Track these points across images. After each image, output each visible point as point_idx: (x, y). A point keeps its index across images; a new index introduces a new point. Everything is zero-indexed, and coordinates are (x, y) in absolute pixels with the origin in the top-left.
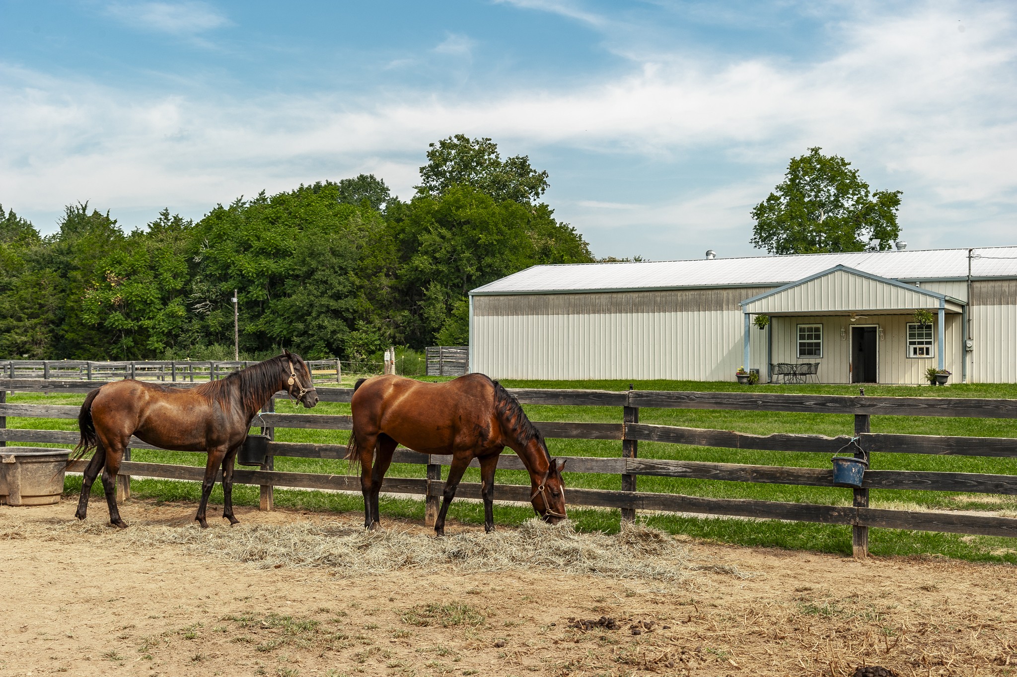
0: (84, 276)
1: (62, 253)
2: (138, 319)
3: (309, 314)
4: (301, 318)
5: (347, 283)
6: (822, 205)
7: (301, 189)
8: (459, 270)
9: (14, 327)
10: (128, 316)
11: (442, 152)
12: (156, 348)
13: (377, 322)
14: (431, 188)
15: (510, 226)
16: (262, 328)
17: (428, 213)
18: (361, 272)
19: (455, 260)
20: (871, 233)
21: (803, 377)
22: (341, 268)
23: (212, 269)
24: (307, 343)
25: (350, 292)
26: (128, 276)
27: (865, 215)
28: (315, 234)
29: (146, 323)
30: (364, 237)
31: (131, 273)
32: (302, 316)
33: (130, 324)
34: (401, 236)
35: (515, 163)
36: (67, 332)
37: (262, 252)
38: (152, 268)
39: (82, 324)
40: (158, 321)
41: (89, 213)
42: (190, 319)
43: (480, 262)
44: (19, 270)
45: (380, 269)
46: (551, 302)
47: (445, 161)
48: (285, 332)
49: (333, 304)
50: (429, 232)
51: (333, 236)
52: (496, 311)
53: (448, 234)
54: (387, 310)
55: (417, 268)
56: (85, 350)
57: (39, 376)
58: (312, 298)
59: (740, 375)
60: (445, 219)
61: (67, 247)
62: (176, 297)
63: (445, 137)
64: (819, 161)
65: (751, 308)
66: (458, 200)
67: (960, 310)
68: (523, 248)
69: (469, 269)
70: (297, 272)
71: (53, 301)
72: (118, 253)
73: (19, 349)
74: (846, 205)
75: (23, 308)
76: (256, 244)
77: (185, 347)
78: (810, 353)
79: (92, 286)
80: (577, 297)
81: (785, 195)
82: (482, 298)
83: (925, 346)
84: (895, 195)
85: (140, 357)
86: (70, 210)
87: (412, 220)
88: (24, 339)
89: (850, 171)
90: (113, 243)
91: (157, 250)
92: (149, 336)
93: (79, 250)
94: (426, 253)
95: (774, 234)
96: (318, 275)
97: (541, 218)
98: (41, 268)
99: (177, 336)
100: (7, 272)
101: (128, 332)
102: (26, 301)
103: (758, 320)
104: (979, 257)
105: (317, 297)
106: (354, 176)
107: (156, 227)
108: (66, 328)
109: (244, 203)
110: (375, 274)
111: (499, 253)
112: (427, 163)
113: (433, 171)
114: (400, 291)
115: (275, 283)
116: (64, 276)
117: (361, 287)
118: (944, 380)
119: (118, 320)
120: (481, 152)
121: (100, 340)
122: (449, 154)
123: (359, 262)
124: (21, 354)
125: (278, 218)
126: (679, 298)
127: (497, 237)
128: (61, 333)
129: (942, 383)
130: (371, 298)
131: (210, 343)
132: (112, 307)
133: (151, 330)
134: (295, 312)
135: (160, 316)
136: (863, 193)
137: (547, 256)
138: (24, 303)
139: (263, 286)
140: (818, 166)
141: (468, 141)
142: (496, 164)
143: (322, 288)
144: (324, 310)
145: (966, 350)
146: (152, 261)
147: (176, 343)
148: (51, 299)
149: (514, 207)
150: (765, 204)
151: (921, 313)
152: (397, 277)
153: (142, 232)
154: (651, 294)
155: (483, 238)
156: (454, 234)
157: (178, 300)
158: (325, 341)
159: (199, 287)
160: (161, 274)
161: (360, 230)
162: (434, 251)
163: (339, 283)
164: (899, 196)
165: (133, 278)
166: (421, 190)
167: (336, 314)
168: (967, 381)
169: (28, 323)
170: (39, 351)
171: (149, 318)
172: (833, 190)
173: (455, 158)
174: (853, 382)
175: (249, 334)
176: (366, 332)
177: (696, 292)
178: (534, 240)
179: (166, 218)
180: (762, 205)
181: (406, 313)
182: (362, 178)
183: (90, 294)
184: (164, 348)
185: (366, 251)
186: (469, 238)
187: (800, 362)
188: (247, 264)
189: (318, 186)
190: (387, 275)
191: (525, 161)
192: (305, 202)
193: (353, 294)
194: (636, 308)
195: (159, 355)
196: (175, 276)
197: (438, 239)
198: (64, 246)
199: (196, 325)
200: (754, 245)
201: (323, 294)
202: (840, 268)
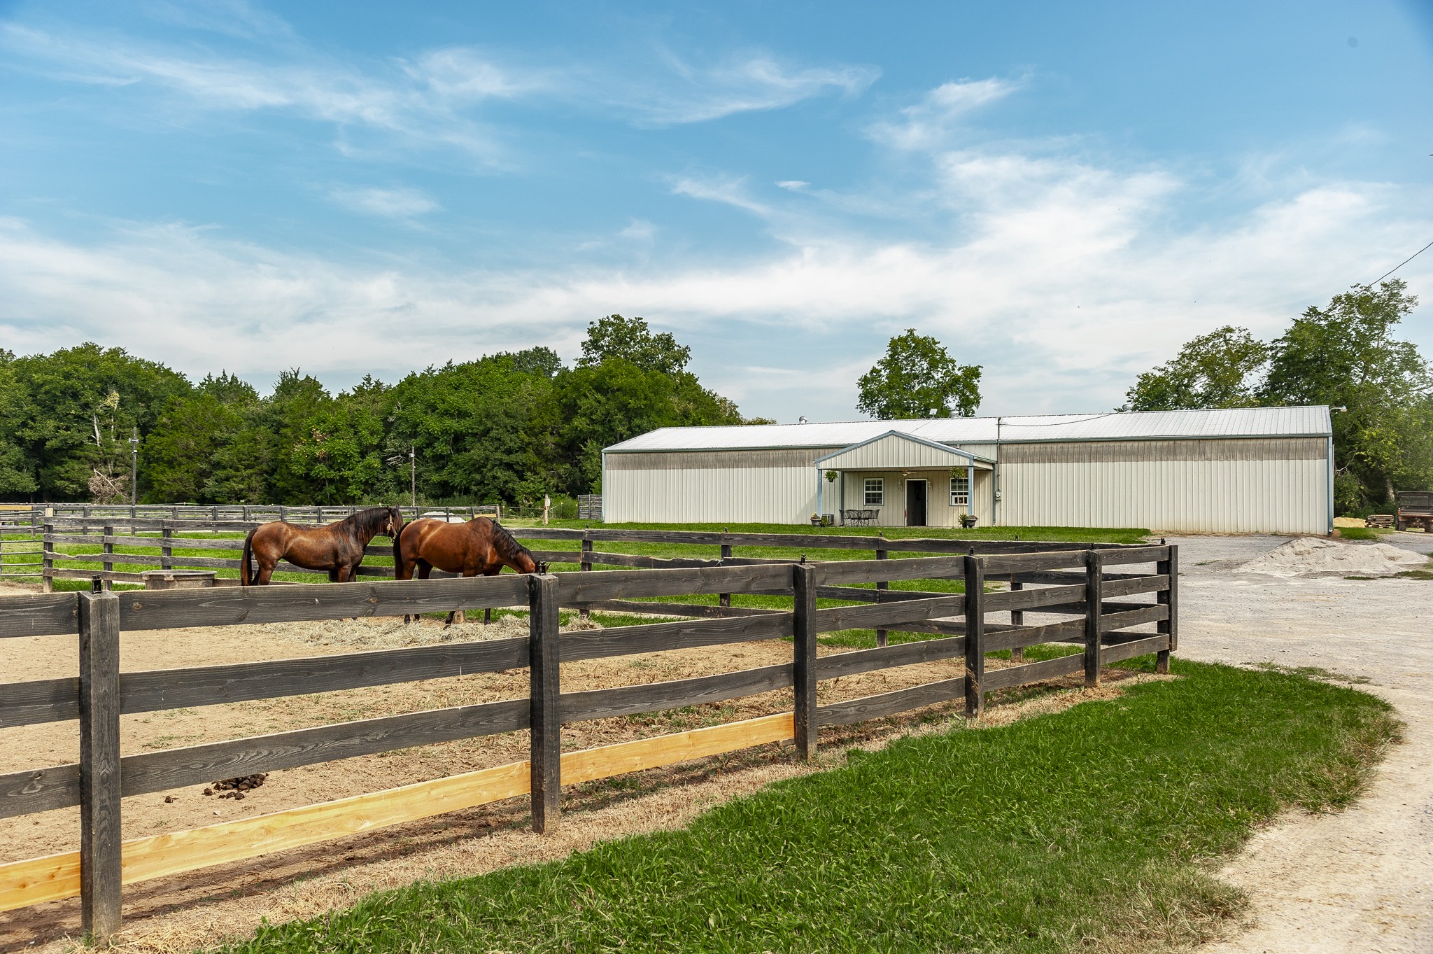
0: (294, 432)
1: (275, 413)
2: (340, 470)
3: (485, 466)
4: (478, 470)
5: (517, 440)
6: (916, 377)
7: (484, 359)
8: (613, 430)
9: (233, 476)
10: (331, 467)
11: (601, 330)
12: (355, 495)
13: (543, 474)
14: (591, 360)
15: (656, 393)
16: (445, 478)
17: (587, 381)
18: (530, 431)
19: (609, 421)
20: (957, 401)
21: (866, 521)
22: (513, 428)
23: (403, 428)
24: (483, 491)
25: (520, 448)
26: (331, 433)
27: (951, 386)
28: (491, 398)
29: (346, 473)
30: (533, 401)
31: (334, 431)
32: (479, 468)
33: (333, 474)
34: (564, 401)
35: (662, 339)
36: (278, 480)
37: (446, 413)
38: (352, 426)
39: (292, 474)
40: (357, 471)
41: (301, 378)
42: (384, 470)
43: (630, 423)
44: (238, 427)
45: (545, 428)
46: (669, 459)
47: (603, 336)
48: (464, 482)
49: (506, 458)
50: (587, 397)
51: (506, 399)
52: (624, 466)
53: (603, 399)
54: (552, 463)
55: (577, 427)
56: (294, 496)
57: (238, 519)
58: (487, 452)
59: (814, 519)
60: (600, 388)
61: (280, 407)
62: (373, 451)
63: (603, 316)
64: (914, 340)
65: (823, 465)
66: (610, 371)
67: (991, 468)
68: (667, 411)
69: (620, 428)
70: (475, 431)
71: (266, 454)
72: (323, 413)
73: (237, 495)
74: (936, 377)
75: (240, 460)
76: (441, 406)
77: (380, 494)
78: (874, 501)
79: (300, 442)
80: (689, 454)
81: (885, 368)
82: (613, 455)
83: (963, 496)
84: (977, 369)
85: (341, 502)
86: (284, 375)
87: (573, 387)
88: (241, 486)
89: (940, 349)
90: (320, 404)
91: (357, 411)
92: (349, 485)
93: (290, 410)
94: (585, 415)
95: (876, 401)
96: (492, 434)
97: (687, 385)
98: (257, 426)
99: (373, 484)
100: (228, 429)
101: (332, 481)
102: (243, 454)
103: (828, 475)
104: (1006, 424)
105: (492, 452)
106: (530, 348)
107: (360, 390)
108: (278, 477)
109: (434, 371)
110: (541, 433)
111: (647, 415)
112: (587, 338)
113: (593, 345)
114: (563, 448)
115: (458, 440)
116: (277, 432)
117: (530, 443)
118: (972, 524)
119: (322, 471)
120: (633, 330)
121: (307, 488)
122: (607, 330)
123: (528, 422)
124: (239, 499)
125: (461, 384)
126: (771, 456)
127: (644, 402)
128: (273, 481)
129: (971, 527)
130: (538, 453)
131: (402, 491)
132: (317, 460)
133: (350, 480)
134: (473, 465)
135: (359, 467)
136: (950, 367)
137: (687, 418)
138: (241, 456)
139: (447, 443)
140: (913, 345)
141: (622, 320)
142: (647, 339)
143: (496, 444)
144: (498, 463)
145: (996, 500)
146: (352, 421)
147: (372, 490)
148: (265, 453)
149: (658, 377)
150: (869, 376)
151: (956, 469)
152: (560, 435)
153: (348, 394)
154: (749, 452)
155: (632, 403)
156: (608, 399)
157: (375, 453)
158: (498, 489)
159: (392, 443)
160: (360, 432)
161: (530, 395)
162: (591, 414)
163: (511, 441)
164: (980, 370)
165: (335, 435)
166: (583, 361)
167: (509, 466)
168: (997, 524)
169: (245, 473)
170: (254, 497)
171: (349, 469)
172: (925, 365)
173: (611, 334)
174: (908, 525)
175: (434, 484)
176: (533, 482)
177: (784, 452)
178: (676, 403)
179: (369, 383)
180: (865, 376)
181: (568, 466)
182: (537, 350)
183: (298, 448)
184: (362, 495)
185: (535, 414)
186: (620, 403)
187: (866, 508)
188: (433, 424)
189: (498, 356)
190: (552, 434)
191: (670, 338)
192: (484, 371)
193: (523, 449)
194: (737, 464)
195: (358, 501)
196: (372, 434)
197: (594, 403)
198: (277, 406)
199: (390, 475)
200: (859, 410)
201: (497, 449)
202: (892, 433)
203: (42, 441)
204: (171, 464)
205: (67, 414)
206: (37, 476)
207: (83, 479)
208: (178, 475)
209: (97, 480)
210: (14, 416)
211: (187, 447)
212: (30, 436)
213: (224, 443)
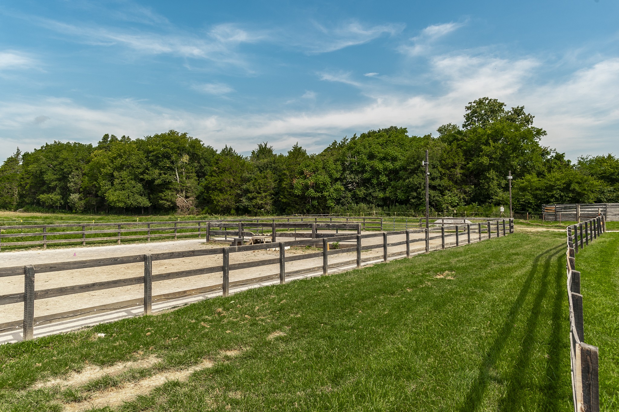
0: (290, 173)
2: (321, 192)
3: (420, 188)
9: (256, 197)
10: (317, 191)
12: (331, 206)
13: (456, 191)
16: (388, 195)
18: (444, 166)
22: (432, 165)
23: (356, 168)
24: (418, 203)
26: (314, 172)
29: (326, 194)
33: (318, 195)
34: (464, 148)
37: (384, 158)
40: (331, 192)
42: (345, 192)
45: (455, 164)
48: (403, 197)
49: (432, 183)
54: (460, 185)
55: (481, 163)
58: (421, 180)
62: (338, 181)
69: (513, 162)
73: (259, 206)
75: (260, 188)
76: (379, 155)
77: (345, 205)
79: (296, 177)
85: (321, 210)
88: (261, 202)
92: (327, 200)
94: (486, 155)
99: (340, 200)
101: (314, 198)
110: (453, 167)
117: (446, 174)
119: (312, 193)
121: (300, 202)
123: (443, 162)
128: (278, 199)
130: (450, 178)
132: (308, 187)
133: (328, 197)
134: (411, 187)
135: (332, 190)
147: (340, 203)
148: (273, 184)
157: (340, 182)
159: (350, 177)
165: (317, 173)
167: (434, 187)
169: (263, 195)
171: (327, 192)
175: (381, 199)
181: (473, 186)
184: (335, 205)
193: (441, 177)
195: (331, 209)
196: (337, 172)
199: (349, 194)
203: (153, 180)
204: (221, 191)
205: (165, 167)
206: (149, 199)
207: (174, 199)
208: (226, 197)
209: (180, 200)
210: (138, 168)
211: (229, 182)
212: (147, 178)
213: (249, 180)
